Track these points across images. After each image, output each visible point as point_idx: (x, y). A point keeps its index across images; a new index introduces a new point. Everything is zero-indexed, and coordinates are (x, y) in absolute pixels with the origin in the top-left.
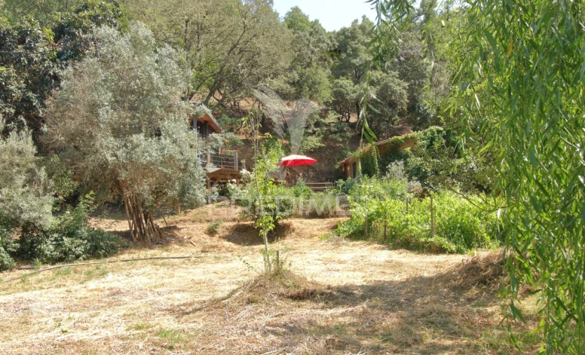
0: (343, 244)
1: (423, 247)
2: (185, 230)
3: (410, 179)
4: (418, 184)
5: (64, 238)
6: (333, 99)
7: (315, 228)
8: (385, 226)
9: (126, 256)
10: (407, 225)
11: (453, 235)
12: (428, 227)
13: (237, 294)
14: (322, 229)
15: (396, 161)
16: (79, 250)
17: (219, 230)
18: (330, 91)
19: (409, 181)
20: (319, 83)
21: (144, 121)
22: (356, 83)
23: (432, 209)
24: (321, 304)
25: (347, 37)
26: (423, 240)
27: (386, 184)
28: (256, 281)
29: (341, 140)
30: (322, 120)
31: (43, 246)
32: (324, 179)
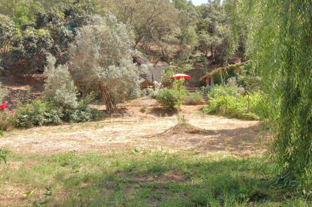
0: (206, 117)
1: (244, 117)
2: (130, 110)
3: (239, 86)
4: (243, 88)
5: (81, 112)
6: (199, 45)
7: (192, 110)
8: (226, 109)
9: (106, 120)
10: (237, 107)
11: (258, 112)
12: (247, 109)
13: (168, 131)
14: (195, 110)
15: (232, 77)
16: (88, 117)
17: (146, 110)
18: (198, 40)
19: (238, 87)
20: (192, 36)
21: (113, 59)
22: (211, 36)
23: (248, 100)
24: (202, 135)
25: (206, 11)
26: (244, 114)
27: (227, 89)
28: (175, 127)
29: (203, 66)
30: (193, 55)
31: (73, 115)
32: (194, 86)
